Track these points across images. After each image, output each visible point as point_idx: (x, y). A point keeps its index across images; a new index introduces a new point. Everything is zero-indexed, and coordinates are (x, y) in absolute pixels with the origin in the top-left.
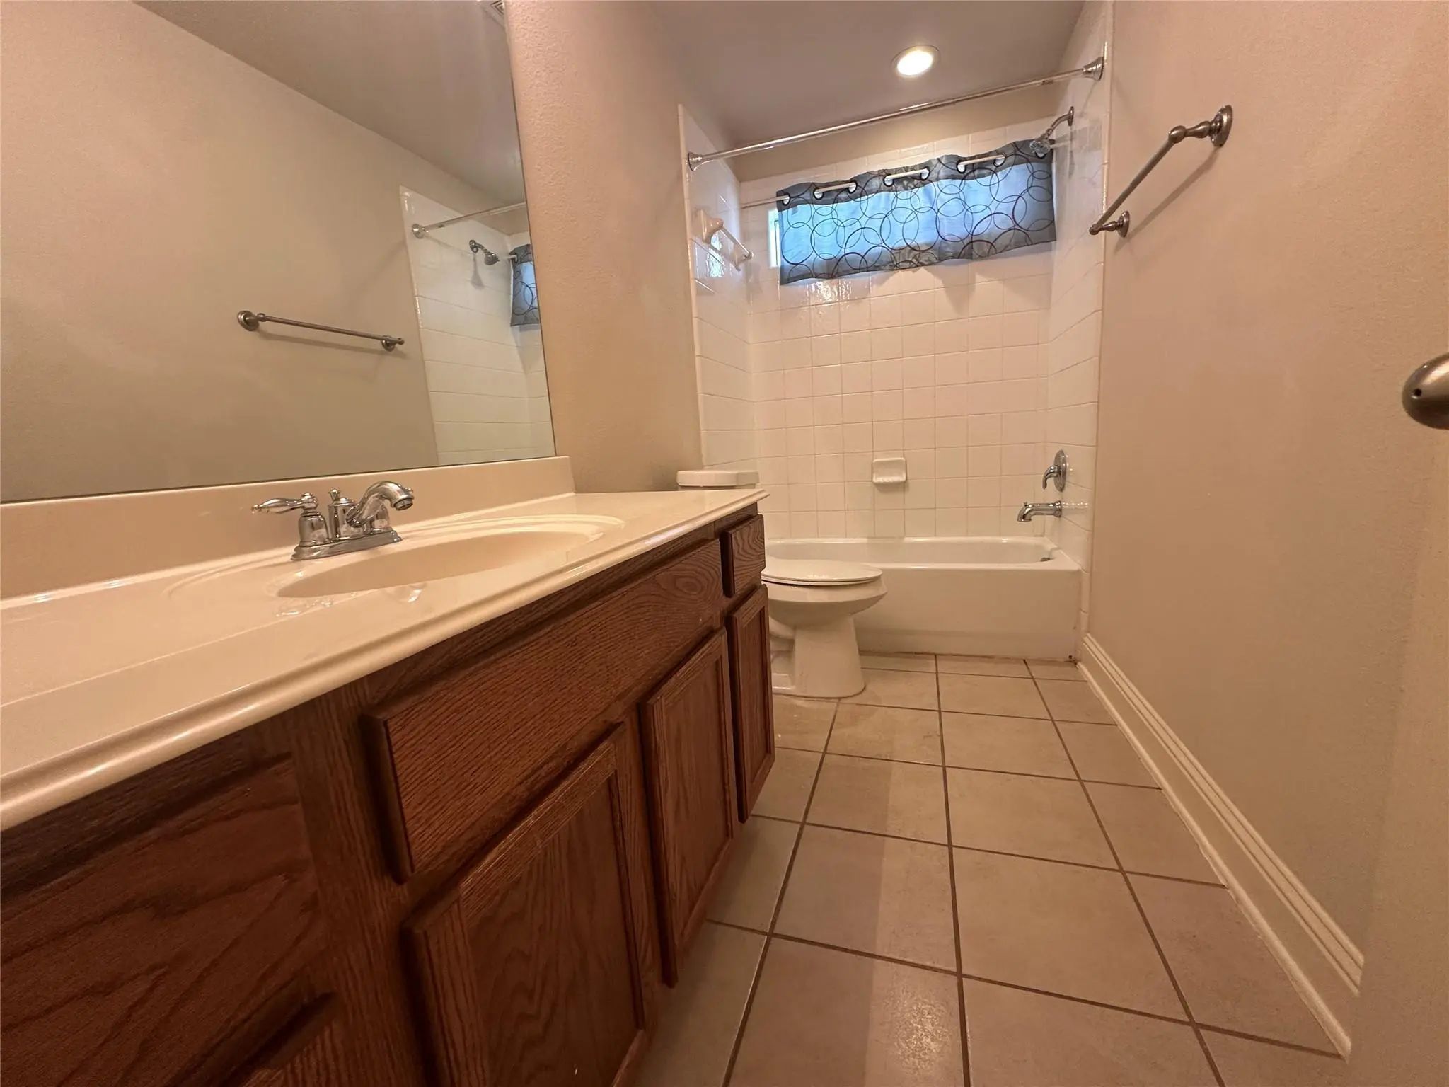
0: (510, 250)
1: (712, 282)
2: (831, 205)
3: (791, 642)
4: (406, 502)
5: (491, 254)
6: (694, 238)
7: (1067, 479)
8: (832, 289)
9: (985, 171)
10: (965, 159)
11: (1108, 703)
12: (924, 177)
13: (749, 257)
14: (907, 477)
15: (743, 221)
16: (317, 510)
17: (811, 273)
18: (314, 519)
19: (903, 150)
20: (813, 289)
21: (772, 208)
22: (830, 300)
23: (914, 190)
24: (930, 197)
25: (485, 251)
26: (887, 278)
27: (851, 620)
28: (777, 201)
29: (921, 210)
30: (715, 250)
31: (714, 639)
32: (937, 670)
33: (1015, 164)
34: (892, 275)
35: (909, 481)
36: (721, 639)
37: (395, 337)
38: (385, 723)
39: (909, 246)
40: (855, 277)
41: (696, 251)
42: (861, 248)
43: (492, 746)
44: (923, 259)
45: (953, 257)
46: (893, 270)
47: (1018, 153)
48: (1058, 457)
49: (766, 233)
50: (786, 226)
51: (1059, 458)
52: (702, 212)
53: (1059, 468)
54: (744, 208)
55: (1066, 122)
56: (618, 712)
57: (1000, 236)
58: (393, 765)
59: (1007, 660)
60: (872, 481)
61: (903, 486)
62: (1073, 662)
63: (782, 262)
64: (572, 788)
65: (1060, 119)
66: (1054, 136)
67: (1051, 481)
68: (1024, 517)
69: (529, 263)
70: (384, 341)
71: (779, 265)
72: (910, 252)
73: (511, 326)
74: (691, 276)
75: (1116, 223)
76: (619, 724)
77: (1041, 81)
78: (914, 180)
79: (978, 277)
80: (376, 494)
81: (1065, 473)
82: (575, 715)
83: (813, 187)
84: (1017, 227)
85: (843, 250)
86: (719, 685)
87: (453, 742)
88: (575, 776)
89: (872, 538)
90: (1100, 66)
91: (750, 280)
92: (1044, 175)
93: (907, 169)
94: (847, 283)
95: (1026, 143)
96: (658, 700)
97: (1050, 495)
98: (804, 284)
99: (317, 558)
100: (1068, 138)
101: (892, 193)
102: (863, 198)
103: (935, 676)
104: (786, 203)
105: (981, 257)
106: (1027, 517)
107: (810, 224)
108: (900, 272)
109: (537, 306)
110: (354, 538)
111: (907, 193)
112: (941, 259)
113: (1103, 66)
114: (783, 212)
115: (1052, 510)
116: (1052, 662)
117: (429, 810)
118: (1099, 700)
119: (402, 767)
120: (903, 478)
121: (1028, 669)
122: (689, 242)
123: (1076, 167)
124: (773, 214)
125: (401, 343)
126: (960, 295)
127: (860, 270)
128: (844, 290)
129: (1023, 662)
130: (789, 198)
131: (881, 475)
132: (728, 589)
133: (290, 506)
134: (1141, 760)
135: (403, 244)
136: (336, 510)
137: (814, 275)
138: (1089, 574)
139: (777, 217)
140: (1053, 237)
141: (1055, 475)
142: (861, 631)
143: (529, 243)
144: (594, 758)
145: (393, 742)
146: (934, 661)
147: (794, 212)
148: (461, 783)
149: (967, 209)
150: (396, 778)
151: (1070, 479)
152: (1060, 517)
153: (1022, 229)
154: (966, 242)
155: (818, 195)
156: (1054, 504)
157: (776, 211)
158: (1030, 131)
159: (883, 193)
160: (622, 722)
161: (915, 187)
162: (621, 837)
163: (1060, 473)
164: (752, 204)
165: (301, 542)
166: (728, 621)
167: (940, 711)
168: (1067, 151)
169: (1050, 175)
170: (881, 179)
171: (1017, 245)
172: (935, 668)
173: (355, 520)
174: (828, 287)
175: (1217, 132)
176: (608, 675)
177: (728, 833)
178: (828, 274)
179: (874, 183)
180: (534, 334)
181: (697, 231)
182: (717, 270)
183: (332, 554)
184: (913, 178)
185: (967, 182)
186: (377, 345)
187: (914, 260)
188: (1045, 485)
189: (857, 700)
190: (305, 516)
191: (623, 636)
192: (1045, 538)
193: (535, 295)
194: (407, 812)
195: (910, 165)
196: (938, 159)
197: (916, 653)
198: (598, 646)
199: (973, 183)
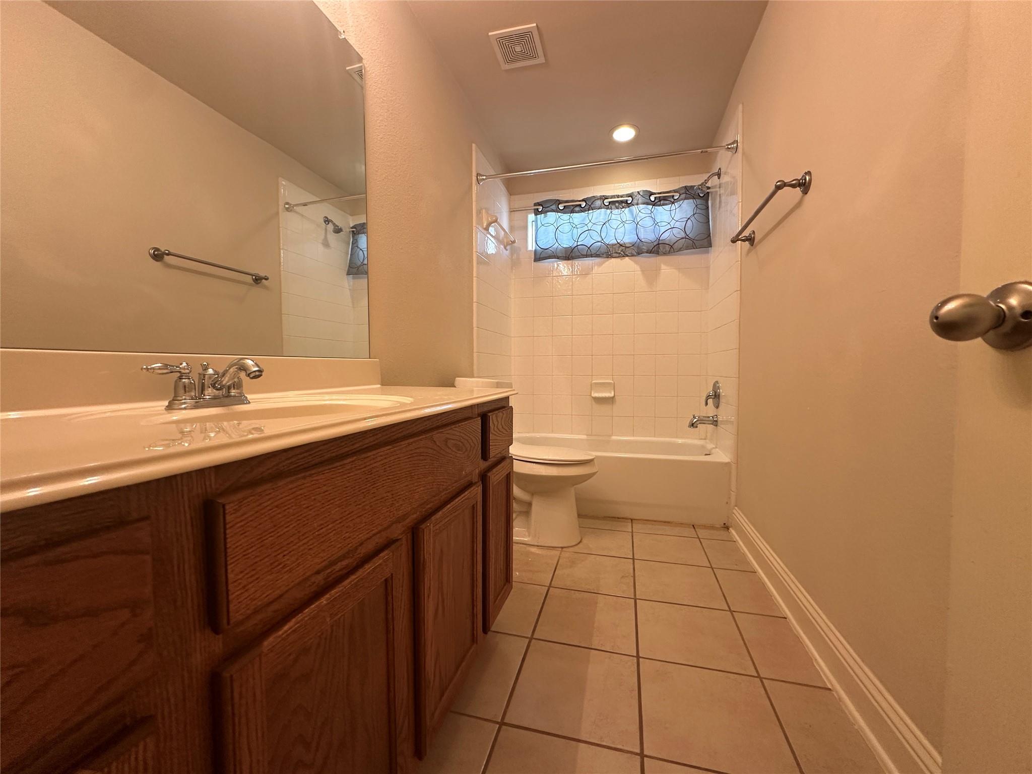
0: (351, 226)
1: (488, 256)
2: (569, 214)
3: (530, 504)
4: (257, 373)
5: (338, 226)
6: (477, 226)
7: (720, 401)
8: (568, 267)
9: (667, 202)
10: (655, 194)
11: (750, 556)
12: (629, 202)
13: (514, 242)
14: (614, 394)
15: (511, 220)
16: (190, 374)
17: (555, 256)
18: (186, 381)
19: (616, 185)
20: (556, 266)
21: (530, 213)
22: (566, 274)
23: (623, 210)
24: (633, 215)
25: (334, 224)
26: (604, 263)
27: (572, 491)
28: (534, 209)
29: (627, 222)
30: (491, 235)
31: (472, 488)
32: (632, 531)
33: (686, 199)
34: (608, 261)
35: (616, 397)
36: (477, 490)
37: (262, 274)
38: (224, 506)
39: (618, 243)
40: (584, 260)
41: (478, 235)
42: (588, 242)
43: (301, 538)
44: (628, 252)
45: (647, 253)
46: (608, 258)
47: (687, 192)
48: (714, 385)
49: (526, 228)
50: (539, 224)
51: (716, 386)
52: (484, 210)
53: (716, 393)
54: (512, 211)
55: (717, 176)
56: (397, 531)
57: (676, 242)
58: (225, 539)
59: (681, 524)
60: (591, 395)
61: (611, 400)
62: (726, 527)
63: (536, 247)
64: (358, 581)
65: (713, 175)
66: (709, 184)
67: (710, 401)
68: (692, 425)
69: (363, 235)
70: (254, 277)
71: (534, 249)
72: (619, 247)
73: (347, 275)
74: (474, 250)
75: (747, 237)
76: (397, 540)
77: (701, 151)
78: (623, 203)
79: (663, 267)
80: (237, 367)
81: (719, 395)
82: (365, 525)
83: (558, 202)
84: (687, 237)
85: (576, 242)
86: (473, 524)
87: (272, 530)
88: (360, 573)
89: (590, 435)
90: (735, 145)
91: (514, 258)
92: (705, 207)
93: (618, 196)
94: (578, 263)
95: (692, 187)
96: (428, 526)
97: (710, 410)
98: (549, 262)
99: (185, 409)
100: (718, 186)
101: (608, 210)
102: (590, 212)
103: (631, 534)
104: (540, 210)
105: (665, 254)
106: (695, 425)
107: (555, 224)
108: (613, 260)
109: (366, 263)
110: (215, 398)
111: (618, 211)
112: (639, 253)
113: (737, 145)
114: (538, 216)
115: (711, 421)
116: (712, 527)
117: (248, 578)
118: (744, 554)
119: (231, 541)
120: (612, 395)
121: (696, 531)
122: (474, 228)
123: (723, 205)
124: (531, 217)
125: (267, 279)
126: (651, 277)
127: (587, 256)
128: (576, 268)
129: (692, 527)
130: (542, 208)
131: (597, 392)
132: (485, 455)
133: (170, 370)
134: (773, 597)
135: (277, 213)
136: (204, 377)
137: (556, 257)
138: (736, 465)
139: (534, 219)
140: (710, 245)
141: (713, 397)
142: (579, 500)
143: (365, 222)
144: (378, 561)
145: (227, 521)
146: (631, 524)
147: (545, 217)
148: (274, 562)
149: (656, 223)
150: (226, 548)
151: (723, 400)
152: (716, 426)
153: (690, 239)
154: (655, 244)
155: (561, 207)
156: (713, 417)
157: (533, 215)
158: (695, 181)
159: (603, 209)
160: (400, 539)
161: (623, 207)
162: (392, 627)
163: (716, 396)
164: (517, 209)
165: (175, 397)
166: (484, 477)
167: (633, 559)
168: (717, 195)
169: (708, 207)
170: (602, 201)
171: (687, 248)
172: (631, 529)
173: (217, 385)
174: (565, 265)
175: (804, 185)
176: (393, 501)
177: (474, 639)
178: (566, 257)
179: (597, 203)
180: (362, 282)
181: (480, 222)
182: (491, 248)
183: (196, 407)
184: (622, 202)
185: (656, 207)
186: (249, 279)
187: (622, 253)
188: (707, 404)
189: (576, 549)
190: (180, 378)
191: (406, 474)
192: (707, 441)
193: (366, 256)
194: (231, 576)
195: (620, 194)
196: (638, 192)
197: (618, 518)
198: (387, 478)
199: (660, 209)
